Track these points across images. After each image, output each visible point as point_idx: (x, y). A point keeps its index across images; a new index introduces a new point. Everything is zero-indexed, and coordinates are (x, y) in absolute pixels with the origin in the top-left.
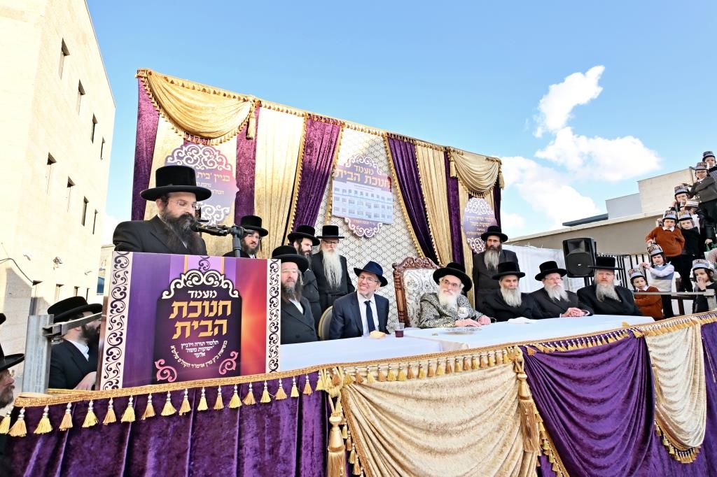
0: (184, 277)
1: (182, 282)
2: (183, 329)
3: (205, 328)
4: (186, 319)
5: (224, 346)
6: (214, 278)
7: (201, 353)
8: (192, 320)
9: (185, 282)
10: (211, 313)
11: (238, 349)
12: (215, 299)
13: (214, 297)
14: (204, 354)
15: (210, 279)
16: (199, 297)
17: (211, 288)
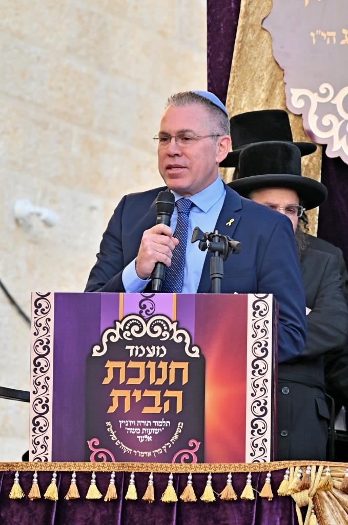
0: (120, 326)
1: (117, 332)
2: (121, 399)
3: (151, 401)
4: (124, 387)
5: (179, 431)
6: (162, 327)
7: (146, 436)
8: (132, 388)
9: (121, 332)
10: (158, 379)
11: (201, 438)
12: (164, 359)
13: (162, 355)
14: (150, 439)
15: (156, 328)
16: (141, 355)
17: (157, 342)
